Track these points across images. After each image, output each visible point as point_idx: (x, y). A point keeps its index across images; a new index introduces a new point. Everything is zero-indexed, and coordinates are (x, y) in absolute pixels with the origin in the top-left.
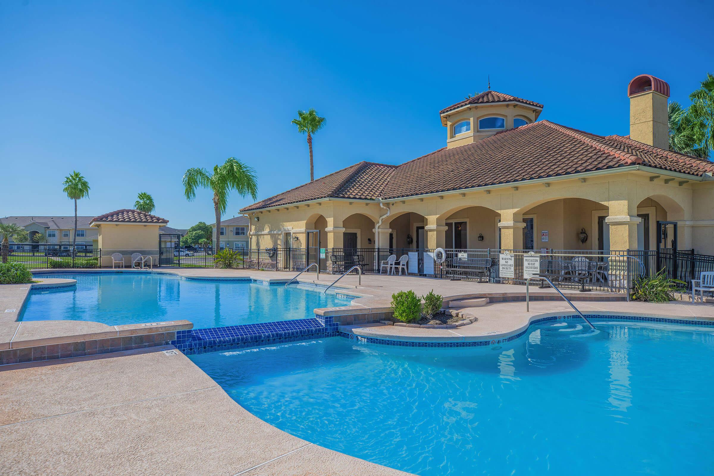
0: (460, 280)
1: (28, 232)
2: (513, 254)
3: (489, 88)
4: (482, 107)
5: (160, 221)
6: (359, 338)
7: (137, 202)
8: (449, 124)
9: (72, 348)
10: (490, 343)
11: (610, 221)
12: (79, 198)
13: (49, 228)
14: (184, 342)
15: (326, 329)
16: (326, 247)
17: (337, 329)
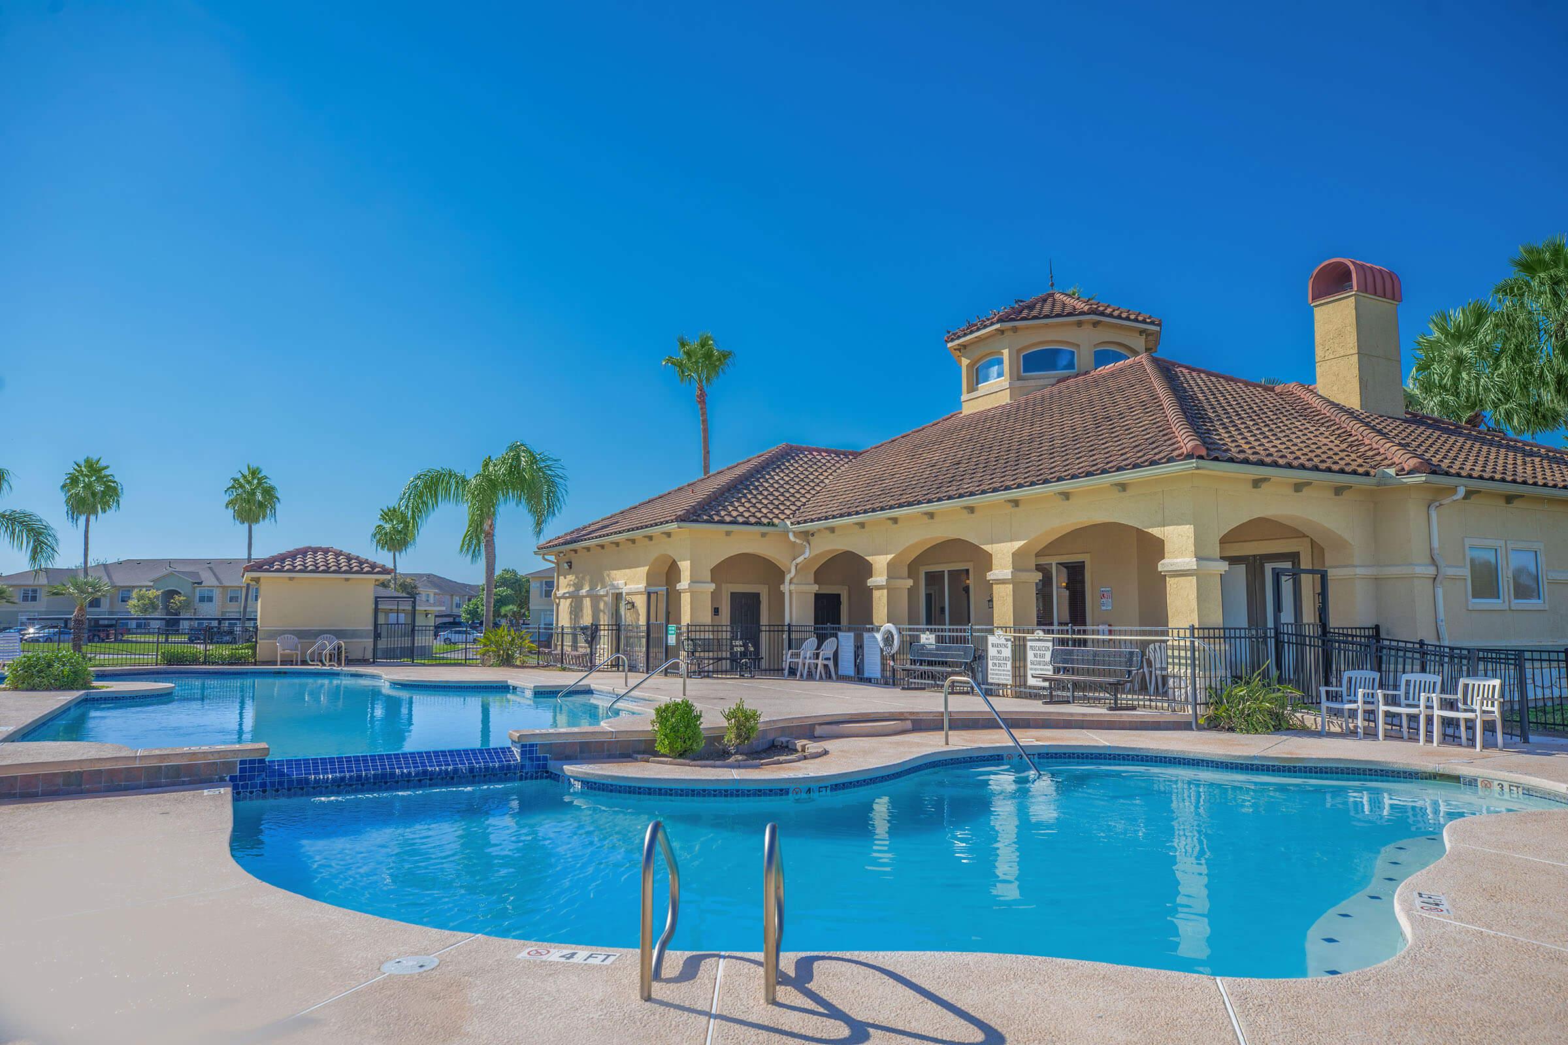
0: (924, 689)
1: (159, 593)
2: (1011, 635)
3: (1052, 285)
4: (1027, 328)
5: (377, 570)
6: (572, 780)
7: (378, 526)
8: (965, 362)
9: (60, 781)
10: (791, 792)
11: (1165, 569)
12: (257, 521)
13: (201, 583)
14: (252, 778)
15: (523, 766)
16: (678, 621)
17: (545, 766)
